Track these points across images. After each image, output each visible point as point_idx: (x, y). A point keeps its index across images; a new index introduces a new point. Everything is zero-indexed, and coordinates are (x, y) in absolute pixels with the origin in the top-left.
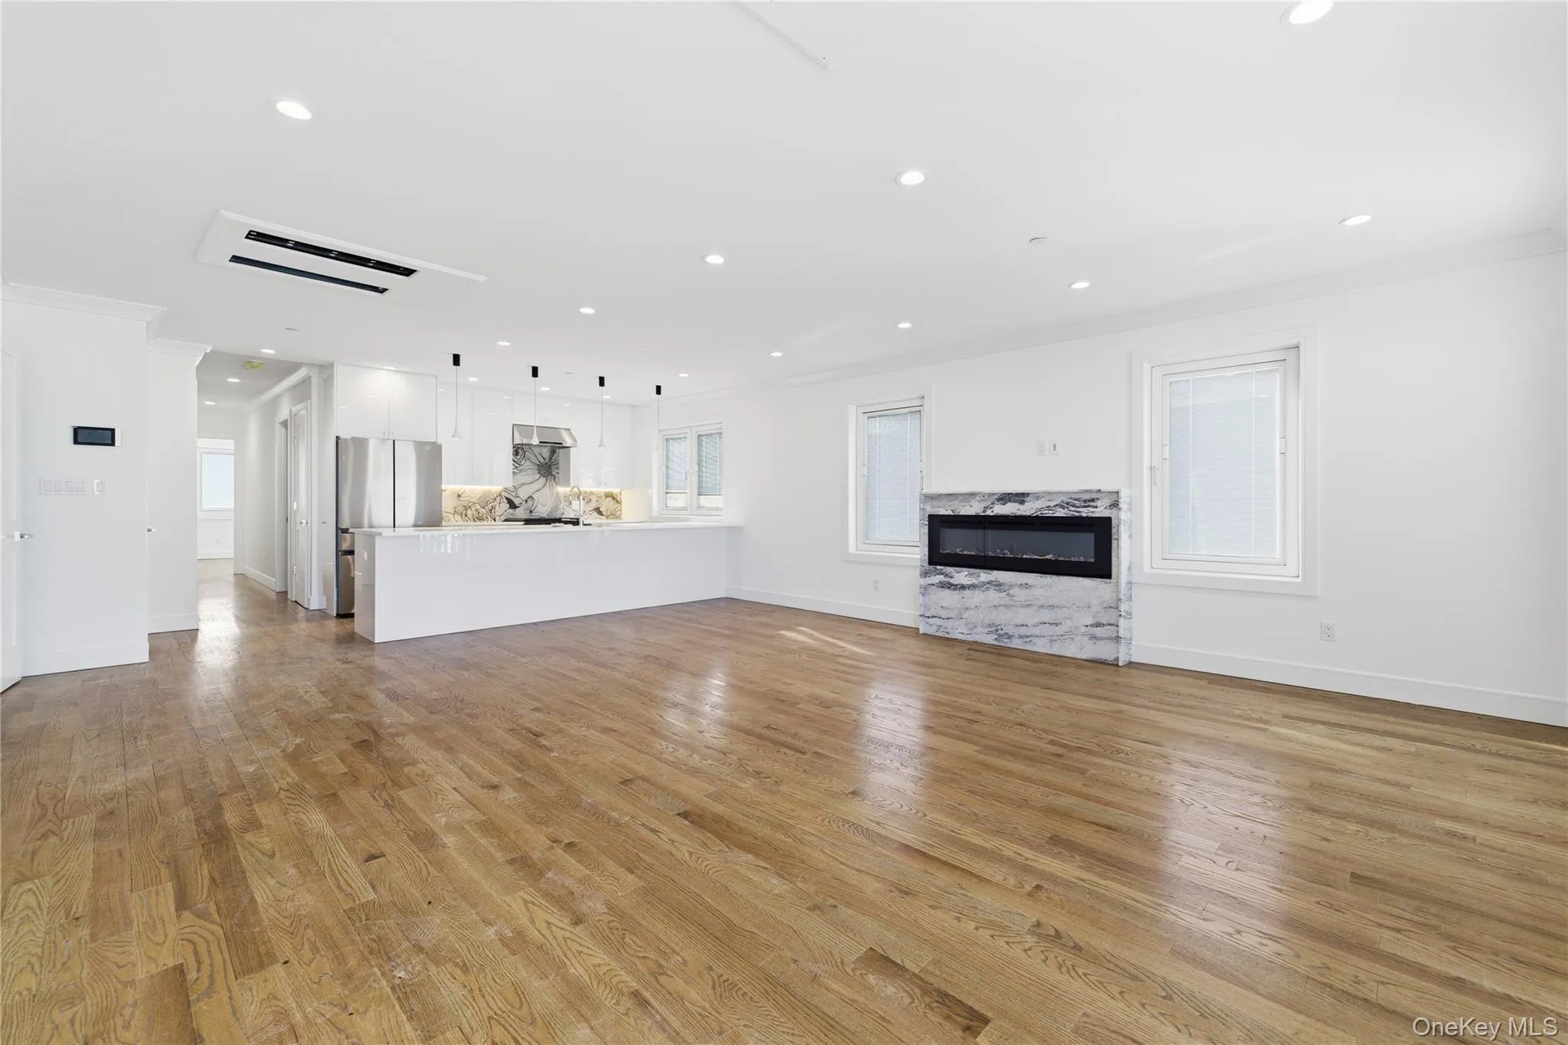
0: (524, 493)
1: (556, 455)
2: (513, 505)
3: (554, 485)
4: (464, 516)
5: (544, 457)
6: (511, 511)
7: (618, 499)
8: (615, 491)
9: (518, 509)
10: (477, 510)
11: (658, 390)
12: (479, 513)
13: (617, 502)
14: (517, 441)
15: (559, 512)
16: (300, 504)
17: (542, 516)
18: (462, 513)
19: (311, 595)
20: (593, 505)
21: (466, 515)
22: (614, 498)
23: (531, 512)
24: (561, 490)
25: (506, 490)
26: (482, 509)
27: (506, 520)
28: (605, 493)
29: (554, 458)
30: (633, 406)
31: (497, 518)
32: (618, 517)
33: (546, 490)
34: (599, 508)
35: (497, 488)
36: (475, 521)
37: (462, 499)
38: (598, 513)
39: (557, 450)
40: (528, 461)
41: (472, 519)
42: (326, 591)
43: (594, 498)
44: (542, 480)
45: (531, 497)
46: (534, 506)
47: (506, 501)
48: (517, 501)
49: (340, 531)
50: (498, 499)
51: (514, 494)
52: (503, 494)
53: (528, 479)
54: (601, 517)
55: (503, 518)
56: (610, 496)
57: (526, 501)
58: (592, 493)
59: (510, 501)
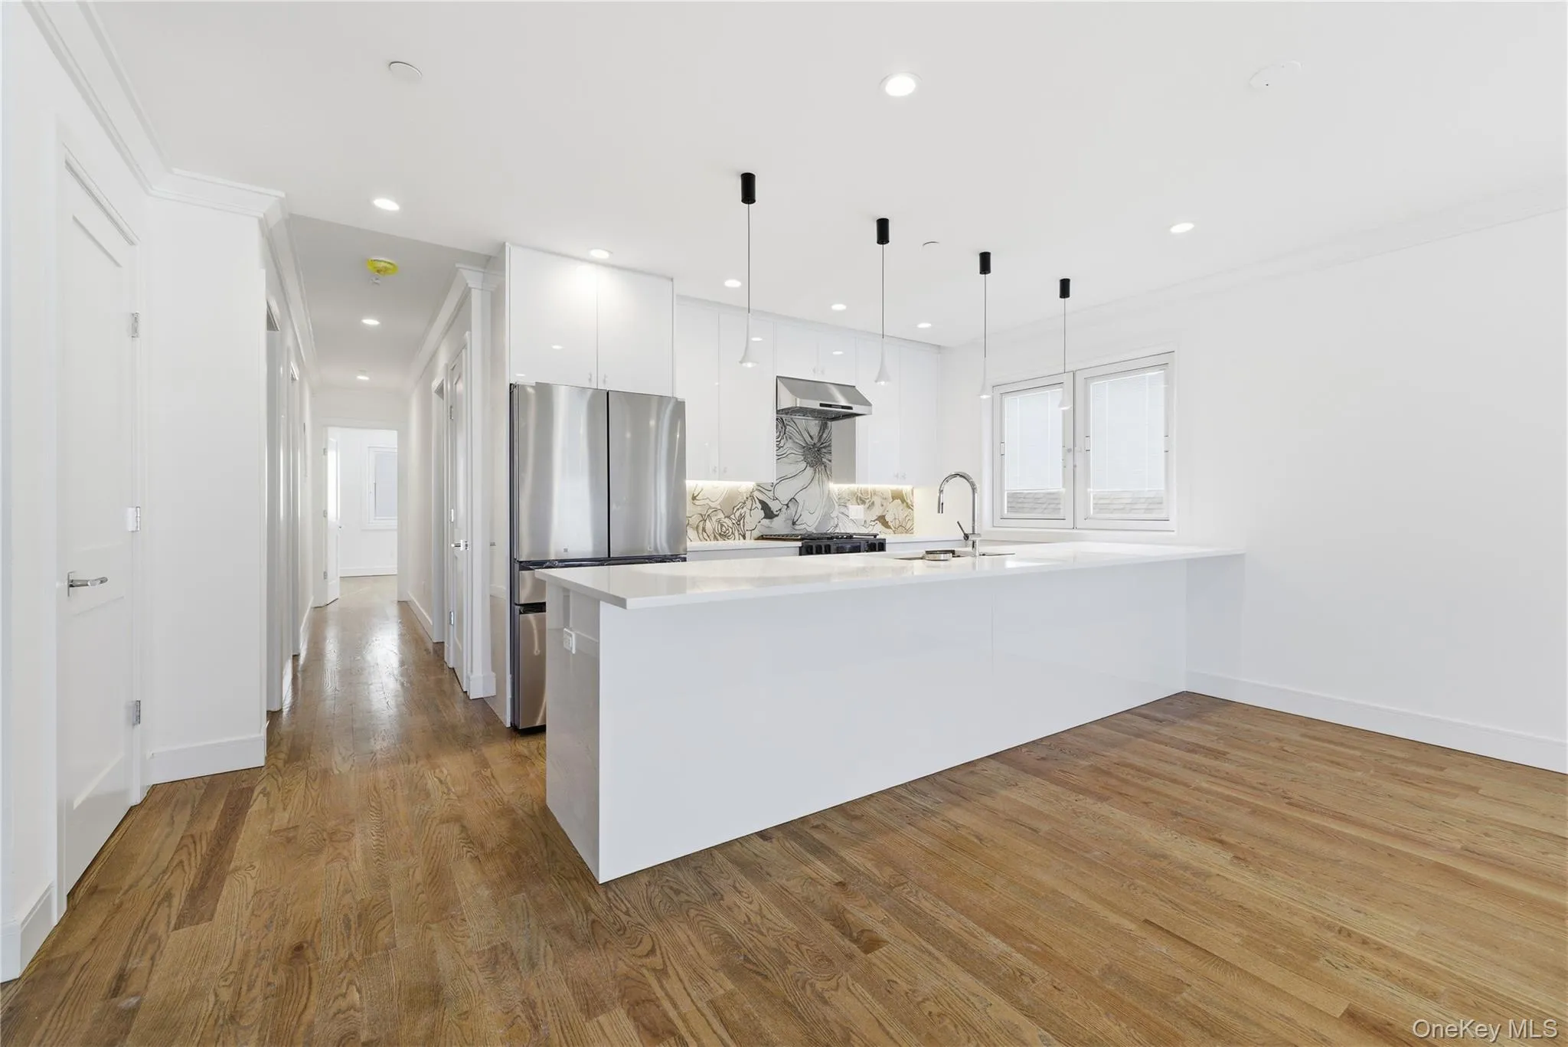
0: (784, 493)
1: (827, 431)
2: (769, 514)
3: (825, 479)
4: (700, 531)
5: (812, 434)
6: (766, 522)
7: (909, 501)
8: (906, 488)
9: (775, 519)
10: (719, 521)
11: (1065, 288)
12: (722, 526)
13: (908, 507)
14: (783, 405)
15: (832, 523)
16: (460, 511)
17: (809, 529)
18: (698, 526)
19: (472, 671)
20: (877, 512)
21: (704, 530)
22: (903, 501)
23: (794, 523)
24: (835, 487)
25: (760, 488)
26: (727, 520)
27: (762, 538)
28: (892, 491)
29: (825, 436)
30: (939, 346)
31: (748, 534)
32: (909, 531)
33: (815, 488)
34: (884, 516)
35: (746, 486)
36: (716, 538)
37: (697, 503)
38: (883, 524)
39: (829, 423)
40: (790, 441)
41: (712, 537)
42: (495, 666)
43: (877, 500)
44: (809, 471)
45: (793, 499)
46: (798, 515)
47: (760, 506)
48: (774, 506)
49: (517, 566)
50: (749, 503)
51: (771, 494)
52: (756, 494)
53: (792, 470)
54: (887, 530)
55: (756, 533)
56: (898, 496)
57: (787, 505)
58: (874, 493)
59: (765, 506)
